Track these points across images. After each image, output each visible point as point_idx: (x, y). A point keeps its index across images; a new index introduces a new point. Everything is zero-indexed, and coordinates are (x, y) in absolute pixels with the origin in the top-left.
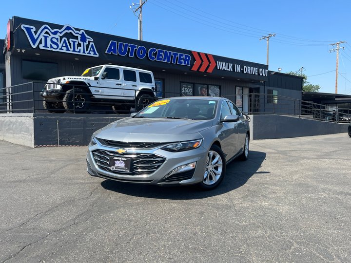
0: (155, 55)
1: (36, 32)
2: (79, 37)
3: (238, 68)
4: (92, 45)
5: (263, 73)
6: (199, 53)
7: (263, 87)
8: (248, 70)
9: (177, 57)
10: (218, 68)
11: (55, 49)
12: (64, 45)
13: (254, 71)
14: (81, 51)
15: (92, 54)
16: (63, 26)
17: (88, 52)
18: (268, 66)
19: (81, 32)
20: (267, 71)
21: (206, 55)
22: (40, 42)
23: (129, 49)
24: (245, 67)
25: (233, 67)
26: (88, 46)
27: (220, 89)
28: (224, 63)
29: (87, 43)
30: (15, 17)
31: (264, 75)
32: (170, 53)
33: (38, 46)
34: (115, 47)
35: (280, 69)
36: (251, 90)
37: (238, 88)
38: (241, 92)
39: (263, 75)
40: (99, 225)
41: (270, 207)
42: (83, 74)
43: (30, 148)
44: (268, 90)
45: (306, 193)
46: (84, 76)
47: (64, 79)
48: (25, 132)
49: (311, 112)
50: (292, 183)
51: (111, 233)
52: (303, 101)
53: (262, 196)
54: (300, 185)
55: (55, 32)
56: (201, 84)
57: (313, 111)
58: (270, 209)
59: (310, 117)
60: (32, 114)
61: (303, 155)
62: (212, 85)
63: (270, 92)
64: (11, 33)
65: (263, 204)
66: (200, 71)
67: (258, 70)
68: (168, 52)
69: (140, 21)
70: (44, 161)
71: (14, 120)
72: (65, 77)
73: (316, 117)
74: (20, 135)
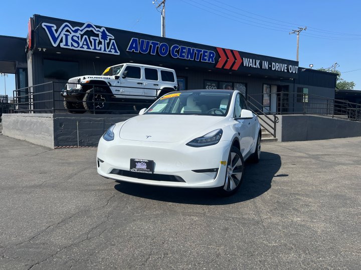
0: (178, 52)
1: (56, 31)
2: (100, 34)
3: (266, 65)
4: (113, 42)
5: (293, 70)
6: (224, 50)
7: (293, 84)
8: (276, 67)
9: (201, 54)
10: (245, 65)
11: (76, 47)
12: (85, 43)
13: (283, 67)
14: (102, 49)
15: (113, 52)
16: (84, 24)
17: (109, 50)
18: (298, 62)
19: (101, 30)
20: (297, 67)
21: (232, 51)
22: (61, 41)
23: (151, 46)
24: (273, 63)
25: (261, 64)
26: (108, 44)
27: (246, 87)
28: (251, 60)
29: (108, 41)
30: (36, 16)
31: (294, 72)
32: (193, 50)
33: (59, 44)
34: (136, 45)
35: (312, 66)
36: (279, 89)
37: (265, 86)
38: (268, 90)
39: (292, 72)
40: (113, 241)
41: (303, 223)
42: (104, 73)
43: (50, 149)
44: (298, 88)
45: (344, 206)
46: (105, 75)
47: (84, 78)
48: (45, 132)
49: (345, 112)
50: (327, 194)
51: (125, 251)
52: (336, 100)
53: (293, 209)
54: (337, 196)
55: (76, 29)
56: (226, 82)
57: (347, 111)
58: (303, 226)
59: (344, 117)
60: (51, 115)
61: (338, 159)
62: (238, 83)
63: (300, 90)
64: (32, 32)
65: (295, 220)
66: (224, 68)
67: (287, 67)
68: (192, 49)
69: (163, 17)
70: (63, 163)
71: (35, 120)
72: (86, 76)
73: (351, 117)
74: (41, 136)
